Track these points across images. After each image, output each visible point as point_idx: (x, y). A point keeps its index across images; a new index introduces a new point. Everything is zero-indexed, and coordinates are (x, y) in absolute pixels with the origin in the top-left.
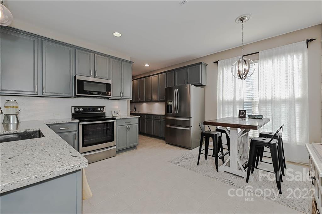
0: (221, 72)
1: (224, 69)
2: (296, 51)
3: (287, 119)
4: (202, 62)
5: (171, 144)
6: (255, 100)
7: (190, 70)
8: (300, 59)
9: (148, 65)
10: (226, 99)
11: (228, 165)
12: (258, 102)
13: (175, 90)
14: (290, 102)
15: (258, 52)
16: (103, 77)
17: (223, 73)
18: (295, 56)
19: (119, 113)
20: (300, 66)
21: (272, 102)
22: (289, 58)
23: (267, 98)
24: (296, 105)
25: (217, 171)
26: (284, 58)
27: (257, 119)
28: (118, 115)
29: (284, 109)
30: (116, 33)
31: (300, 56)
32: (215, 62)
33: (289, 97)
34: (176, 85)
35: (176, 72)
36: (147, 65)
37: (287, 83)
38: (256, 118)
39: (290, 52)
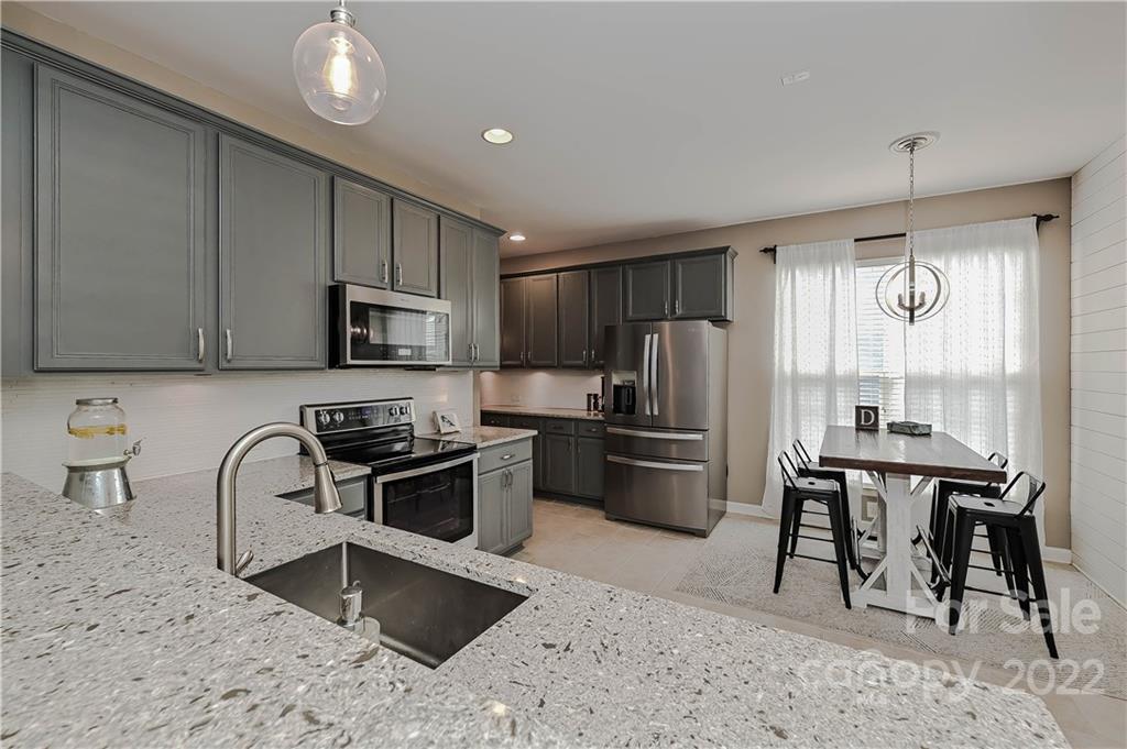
0: (786, 283)
1: (797, 272)
2: (1008, 243)
3: (983, 433)
4: (728, 247)
5: (626, 521)
6: (890, 376)
7: (683, 268)
8: (1018, 267)
9: (523, 238)
10: (802, 369)
11: (882, 584)
12: (903, 381)
13: (648, 337)
14: (996, 385)
15: (904, 235)
16: (418, 288)
17: (793, 287)
18: (1006, 257)
19: (456, 423)
20: (1018, 285)
21: (943, 383)
22: (992, 260)
23: (929, 371)
24: (1008, 392)
25: (848, 605)
26: (976, 259)
27: (919, 435)
28: (452, 429)
29: (977, 403)
30: (492, 131)
31: (1020, 260)
32: (766, 251)
33: (990, 371)
34: (630, 313)
35: (631, 272)
36: (517, 238)
37: (986, 330)
38: (916, 432)
39: (993, 243)
